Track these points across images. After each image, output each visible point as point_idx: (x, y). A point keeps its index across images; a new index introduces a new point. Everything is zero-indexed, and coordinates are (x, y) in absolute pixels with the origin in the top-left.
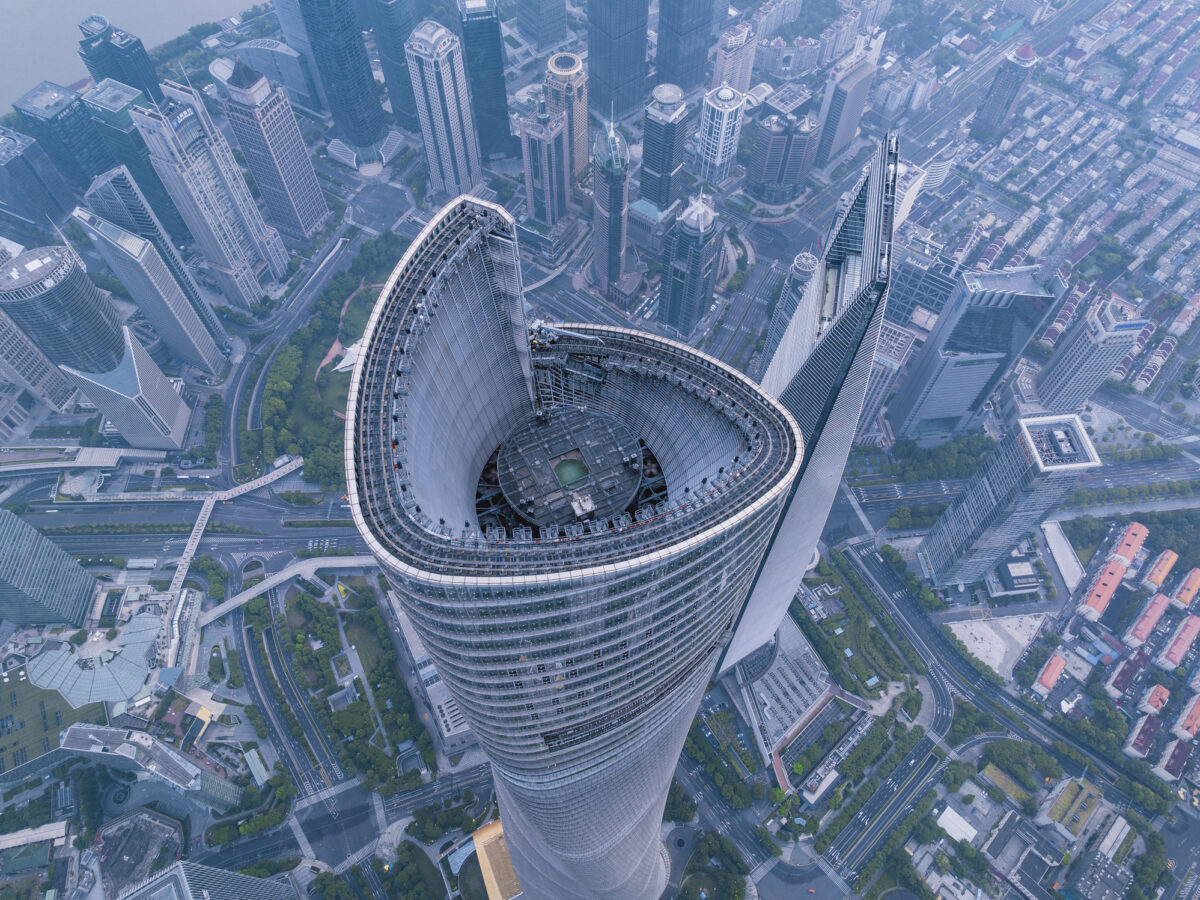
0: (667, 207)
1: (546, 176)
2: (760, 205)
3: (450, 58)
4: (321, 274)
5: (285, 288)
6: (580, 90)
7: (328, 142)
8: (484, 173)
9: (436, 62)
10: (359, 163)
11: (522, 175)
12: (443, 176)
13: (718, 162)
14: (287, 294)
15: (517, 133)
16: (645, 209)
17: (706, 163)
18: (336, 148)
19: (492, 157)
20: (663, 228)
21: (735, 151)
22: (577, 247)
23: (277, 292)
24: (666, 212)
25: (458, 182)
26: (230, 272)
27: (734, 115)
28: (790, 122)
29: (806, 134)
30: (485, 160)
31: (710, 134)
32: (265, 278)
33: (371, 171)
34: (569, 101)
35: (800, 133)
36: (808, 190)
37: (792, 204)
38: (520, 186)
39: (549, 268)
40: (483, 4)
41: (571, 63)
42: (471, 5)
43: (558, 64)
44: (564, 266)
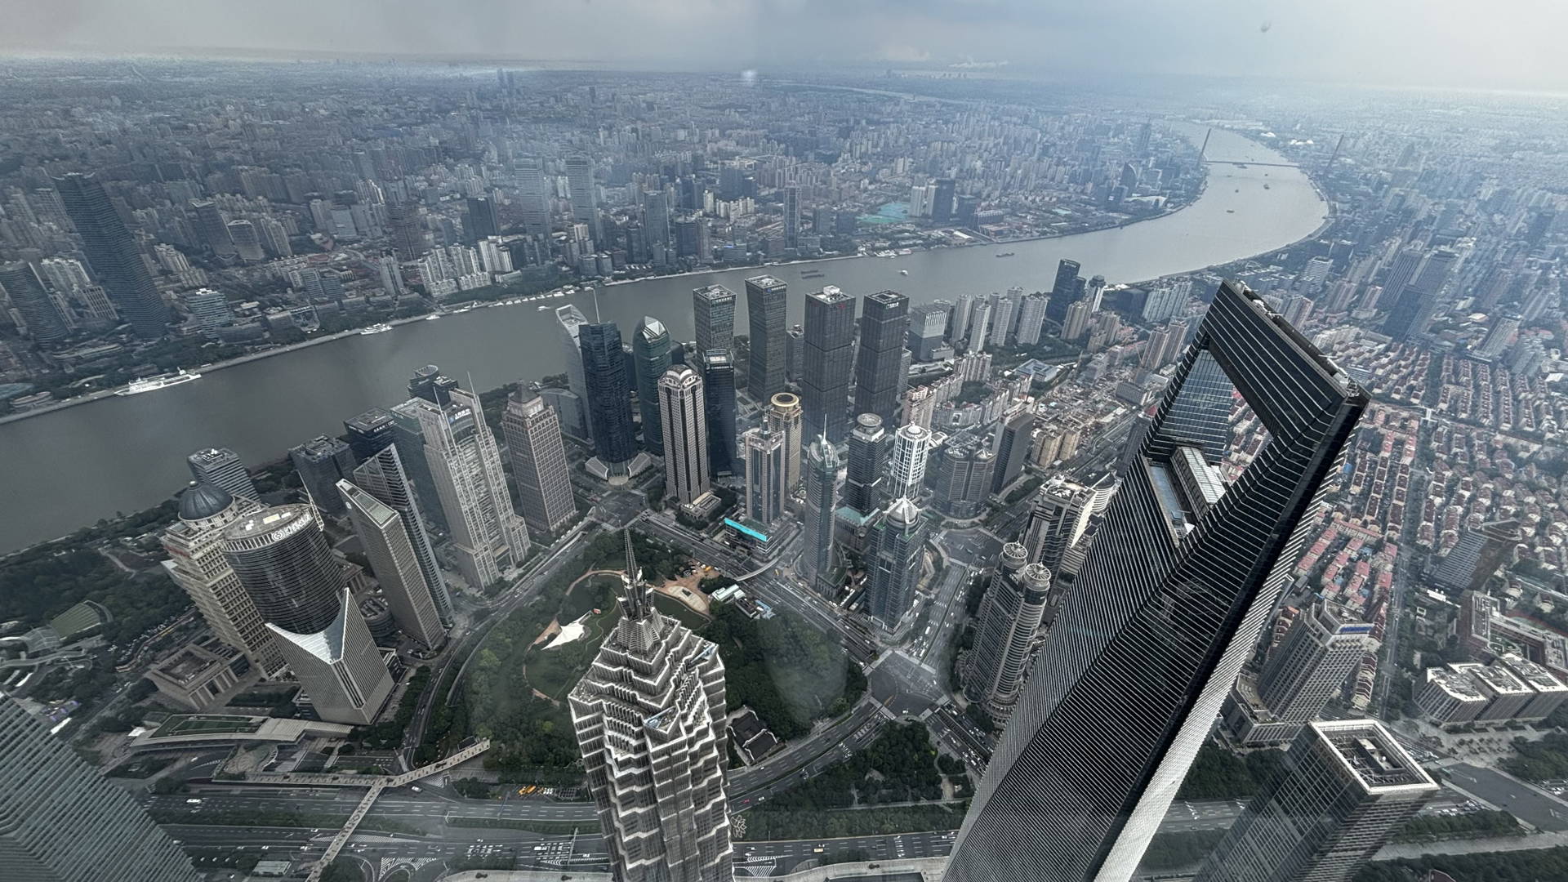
0: (869, 513)
1: (765, 481)
2: (949, 519)
3: (694, 390)
4: (556, 561)
5: (521, 571)
6: (797, 419)
7: (587, 459)
8: (711, 486)
9: (682, 393)
10: (609, 474)
11: (744, 488)
12: (677, 484)
13: (910, 483)
14: (521, 576)
15: (743, 456)
16: (847, 514)
17: (899, 484)
18: (595, 465)
19: (720, 474)
20: (865, 530)
21: (922, 476)
22: (788, 544)
23: (512, 574)
24: (867, 518)
25: (689, 489)
26: (470, 551)
27: (922, 445)
28: (970, 451)
29: (985, 461)
30: (713, 476)
31: (902, 460)
32: (503, 563)
33: (616, 482)
34: (787, 426)
35: (980, 460)
36: (988, 509)
37: (976, 520)
38: (741, 496)
39: (762, 561)
40: (723, 359)
41: (790, 399)
42: (713, 360)
43: (779, 399)
44: (776, 560)
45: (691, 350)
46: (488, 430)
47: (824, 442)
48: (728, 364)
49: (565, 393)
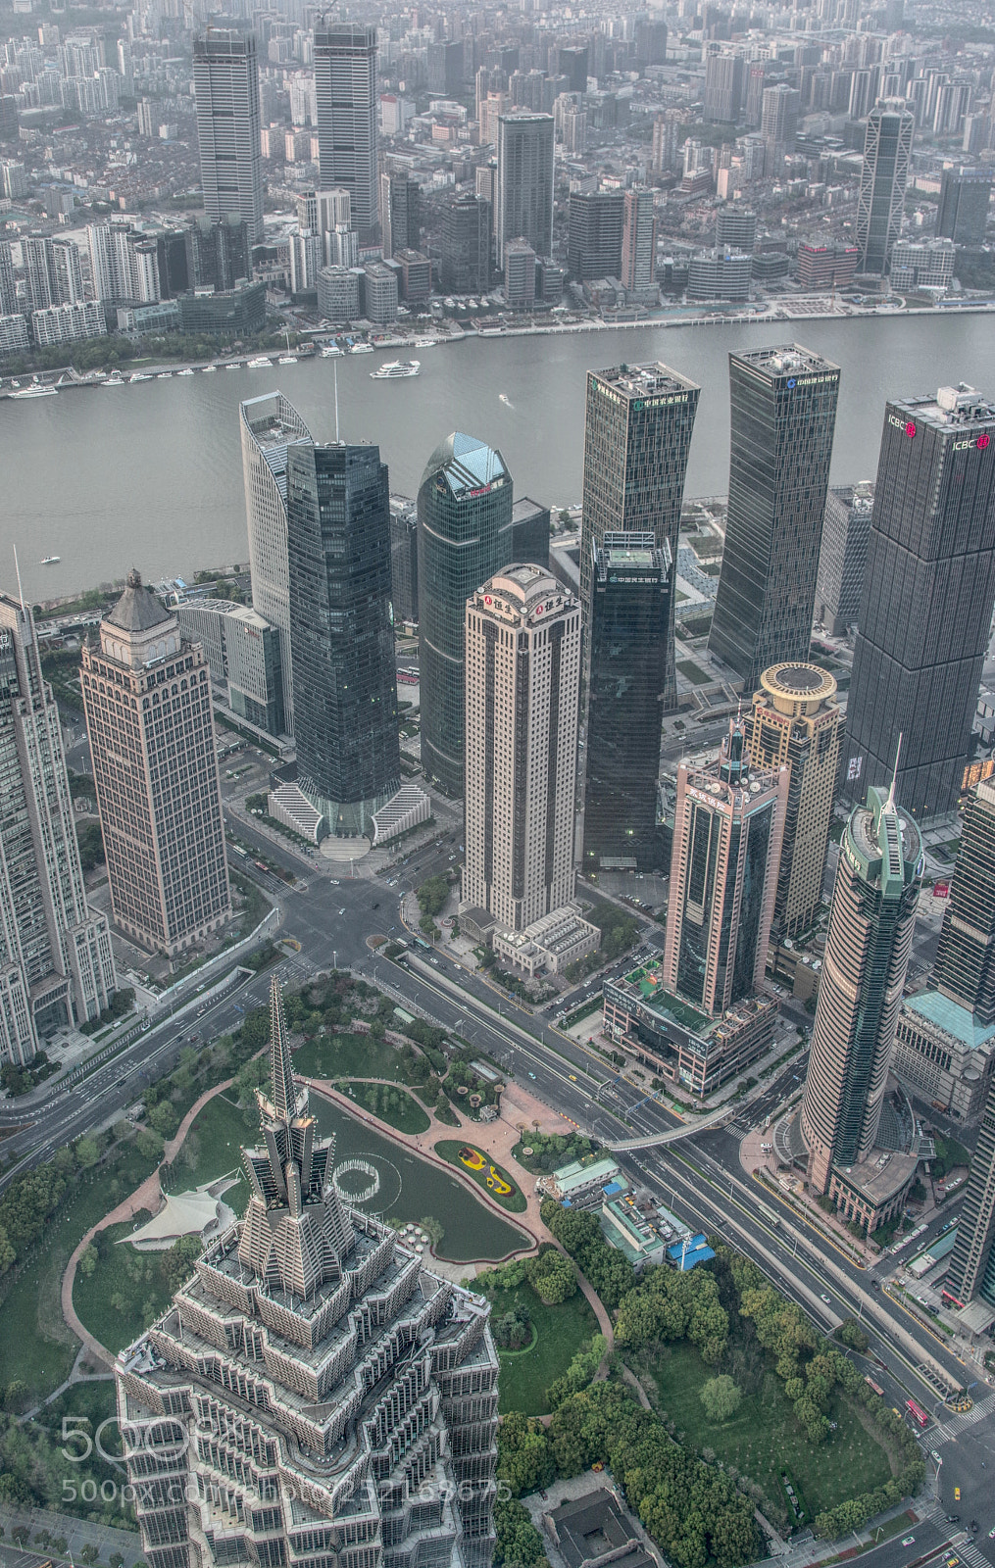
1: (720, 897)
3: (557, 631)
5: (88, 1043)
7: (274, 785)
9: (524, 638)
10: (324, 832)
12: (489, 877)
14: (88, 1057)
15: (670, 822)
16: (945, 1015)
18: (291, 804)
19: (607, 862)
20: (981, 1062)
23: (68, 1049)
30: (589, 867)
32: (50, 1017)
33: (342, 852)
39: (688, 1107)
40: (643, 558)
41: (814, 682)
42: (619, 558)
43: (782, 676)
44: (727, 1110)
45: (569, 525)
46: (46, 688)
47: (889, 808)
48: (655, 572)
49: (241, 613)
